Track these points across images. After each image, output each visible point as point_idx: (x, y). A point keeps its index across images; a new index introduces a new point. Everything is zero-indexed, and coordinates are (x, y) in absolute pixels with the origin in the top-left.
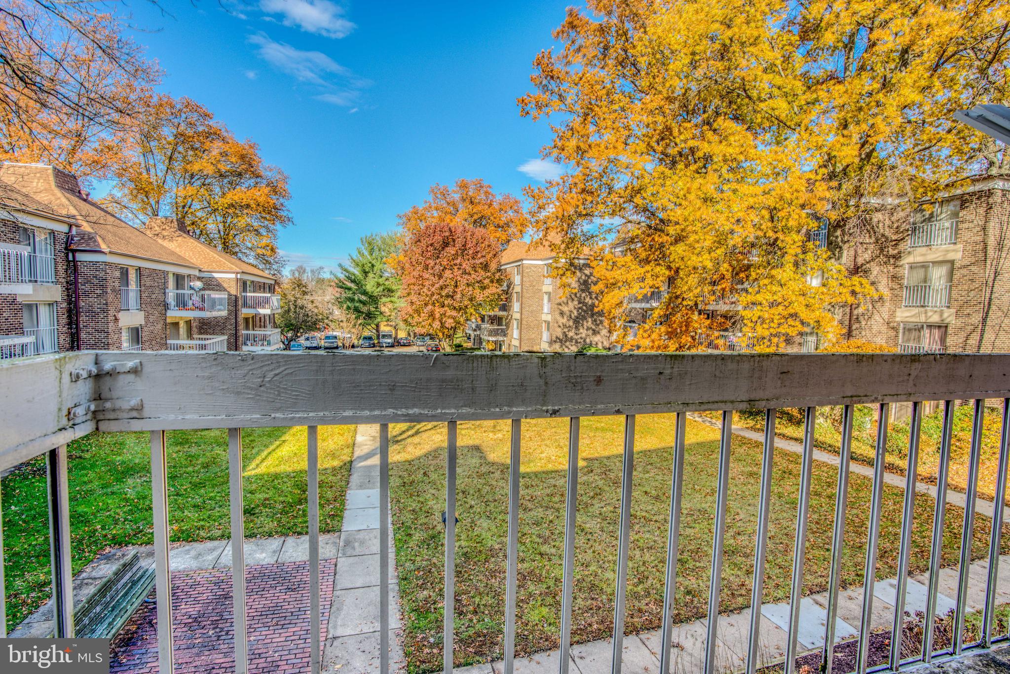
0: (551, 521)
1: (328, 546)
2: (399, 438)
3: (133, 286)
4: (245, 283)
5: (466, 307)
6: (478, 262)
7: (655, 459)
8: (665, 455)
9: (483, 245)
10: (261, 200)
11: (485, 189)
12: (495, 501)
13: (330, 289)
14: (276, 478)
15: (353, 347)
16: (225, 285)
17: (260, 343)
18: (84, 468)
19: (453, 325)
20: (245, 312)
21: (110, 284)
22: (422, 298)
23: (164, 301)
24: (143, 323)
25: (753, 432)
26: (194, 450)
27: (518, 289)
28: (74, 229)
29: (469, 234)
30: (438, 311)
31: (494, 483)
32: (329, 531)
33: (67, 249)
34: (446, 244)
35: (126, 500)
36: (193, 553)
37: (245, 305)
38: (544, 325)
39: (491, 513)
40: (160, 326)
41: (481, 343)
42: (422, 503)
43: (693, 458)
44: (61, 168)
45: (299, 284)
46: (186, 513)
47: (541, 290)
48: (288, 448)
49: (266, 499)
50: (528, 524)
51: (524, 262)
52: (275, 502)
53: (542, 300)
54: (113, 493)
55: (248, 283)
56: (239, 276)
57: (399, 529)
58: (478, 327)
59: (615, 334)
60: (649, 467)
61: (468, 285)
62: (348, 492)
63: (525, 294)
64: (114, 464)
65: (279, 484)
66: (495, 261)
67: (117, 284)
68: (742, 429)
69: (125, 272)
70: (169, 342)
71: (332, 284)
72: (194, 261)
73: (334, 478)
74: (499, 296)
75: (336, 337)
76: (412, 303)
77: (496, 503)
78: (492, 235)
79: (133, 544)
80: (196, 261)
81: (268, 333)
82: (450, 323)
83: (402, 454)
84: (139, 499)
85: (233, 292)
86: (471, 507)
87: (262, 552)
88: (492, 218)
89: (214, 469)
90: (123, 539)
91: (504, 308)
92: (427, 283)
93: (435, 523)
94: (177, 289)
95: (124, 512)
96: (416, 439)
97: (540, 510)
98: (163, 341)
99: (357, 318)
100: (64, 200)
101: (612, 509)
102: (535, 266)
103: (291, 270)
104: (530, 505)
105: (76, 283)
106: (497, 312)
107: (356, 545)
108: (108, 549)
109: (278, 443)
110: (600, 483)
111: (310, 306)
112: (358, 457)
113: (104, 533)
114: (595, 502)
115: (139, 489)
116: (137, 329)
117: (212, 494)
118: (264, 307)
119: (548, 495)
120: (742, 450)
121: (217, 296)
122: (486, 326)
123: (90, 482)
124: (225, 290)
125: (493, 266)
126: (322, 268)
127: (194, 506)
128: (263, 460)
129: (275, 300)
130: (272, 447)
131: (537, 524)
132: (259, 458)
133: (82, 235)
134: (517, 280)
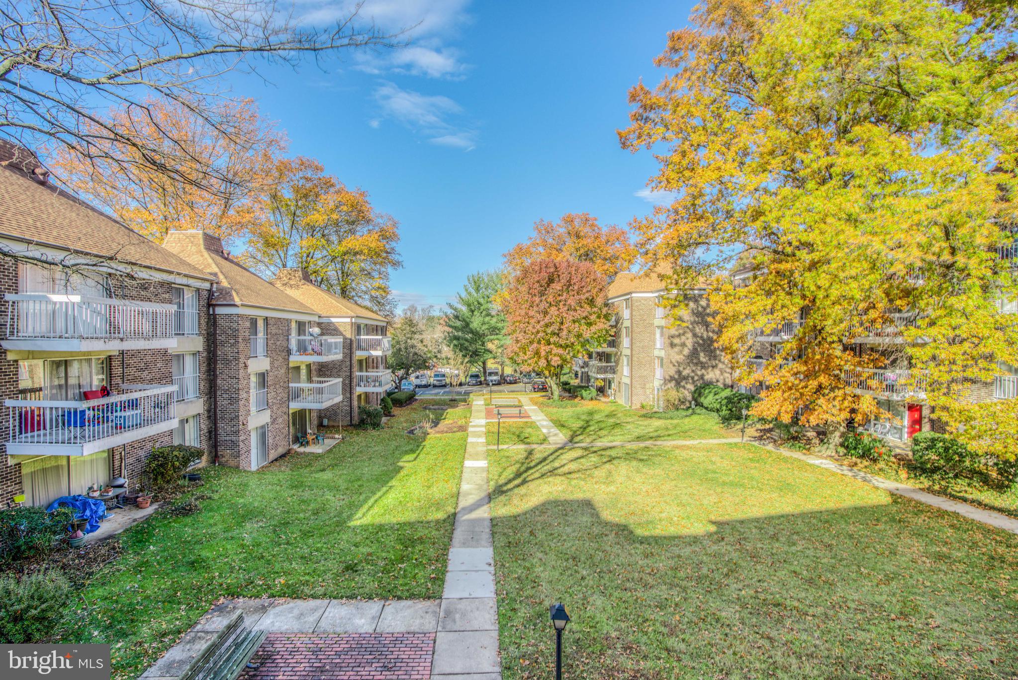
0: (676, 605)
1: (427, 616)
2: (505, 488)
3: (261, 334)
4: (359, 327)
5: (573, 344)
6: (583, 297)
7: (801, 526)
8: (815, 521)
9: (588, 280)
10: (373, 245)
11: (591, 222)
12: (610, 572)
13: (440, 327)
14: (381, 530)
15: (461, 384)
16: (341, 329)
17: (373, 384)
18: (211, 510)
19: (559, 363)
20: (359, 354)
21: (241, 335)
22: (527, 336)
23: (287, 347)
24: (269, 368)
25: (931, 495)
26: (307, 495)
27: (627, 323)
28: (215, 286)
29: (573, 269)
30: (544, 349)
31: (608, 548)
32: (429, 598)
33: (209, 305)
34: (551, 281)
35: (243, 547)
36: (296, 612)
37: (360, 348)
38: (656, 361)
39: (606, 589)
40: (283, 371)
41: (588, 380)
42: (528, 569)
43: (852, 527)
44: (210, 232)
45: (410, 323)
46: (294, 565)
47: (652, 324)
48: (394, 495)
49: (370, 554)
50: (650, 606)
51: (633, 295)
52: (378, 557)
53: (654, 334)
54: (232, 538)
55: (362, 326)
56: (353, 320)
57: (503, 600)
58: (586, 364)
59: (738, 371)
60: (795, 537)
61: (574, 321)
62: (451, 550)
63: (635, 328)
64: (237, 506)
65: (382, 537)
66: (601, 295)
67: (247, 334)
68: (914, 491)
69: (254, 322)
70: (291, 385)
71: (442, 321)
72: (314, 308)
73: (437, 533)
74: (607, 331)
75: (444, 376)
76: (517, 341)
77: (611, 575)
78: (598, 269)
79: (244, 597)
80: (318, 308)
81: (380, 374)
82: (556, 361)
83: (508, 508)
84: (253, 546)
85: (349, 336)
86: (583, 578)
87: (361, 618)
88: (598, 251)
89: (323, 516)
90: (235, 590)
91: (612, 344)
92: (532, 321)
93: (542, 596)
94: (299, 335)
95: (240, 560)
96: (523, 490)
97: (664, 587)
98: (286, 385)
99: (465, 356)
100: (210, 261)
101: (752, 592)
102: (646, 299)
103: (404, 310)
104: (650, 580)
105: (215, 334)
106: (604, 348)
107: (457, 616)
108: (222, 600)
109: (384, 489)
110: (735, 555)
111: (419, 345)
112: (463, 509)
113: (220, 581)
114: (731, 580)
115: (255, 535)
116: (263, 374)
117: (319, 545)
118: (376, 349)
119: (672, 569)
120: (920, 521)
121: (333, 340)
122: (594, 363)
123: (215, 524)
124: (341, 334)
125: (599, 301)
126: (431, 307)
127: (302, 558)
128: (369, 510)
129: (386, 342)
130: (379, 494)
131: (661, 606)
132: (366, 507)
133: (221, 290)
134: (626, 314)
